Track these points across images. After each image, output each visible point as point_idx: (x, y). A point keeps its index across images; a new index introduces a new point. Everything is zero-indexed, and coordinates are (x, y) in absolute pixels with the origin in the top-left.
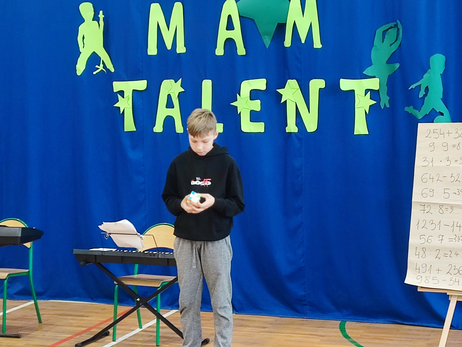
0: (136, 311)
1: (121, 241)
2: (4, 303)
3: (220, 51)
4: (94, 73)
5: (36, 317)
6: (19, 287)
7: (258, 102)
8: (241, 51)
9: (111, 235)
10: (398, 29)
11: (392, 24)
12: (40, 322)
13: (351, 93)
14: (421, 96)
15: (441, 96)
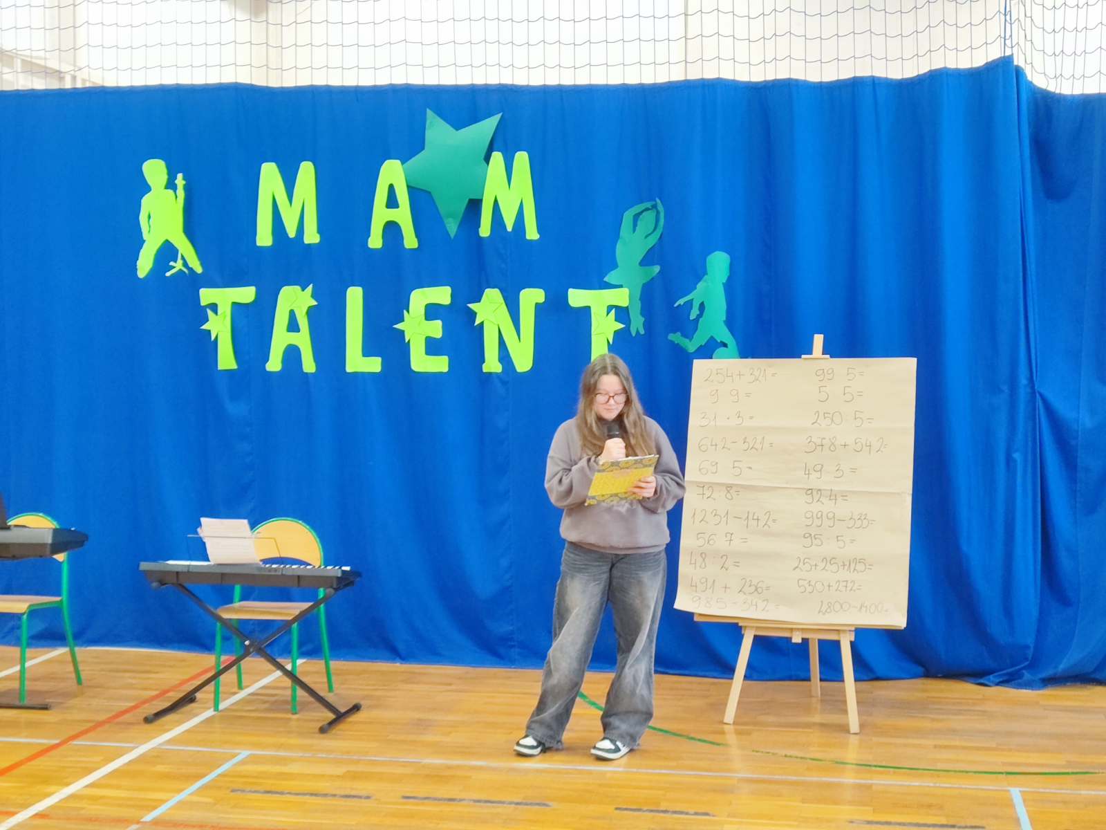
2: (23, 654)
3: (375, 241)
4: (168, 274)
7: (438, 324)
8: (410, 241)
10: (658, 212)
11: (648, 205)
12: (80, 682)
13: (586, 311)
14: (692, 316)
15: (724, 318)
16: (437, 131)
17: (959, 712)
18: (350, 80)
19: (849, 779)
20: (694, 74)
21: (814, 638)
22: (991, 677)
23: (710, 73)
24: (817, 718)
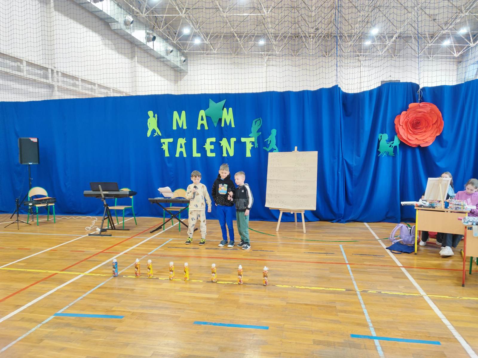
0: (171, 220)
1: (166, 195)
2: (123, 218)
3: (199, 128)
4: (154, 136)
5: (135, 223)
6: (128, 213)
7: (213, 146)
8: (206, 128)
9: (162, 193)
10: (260, 121)
11: (258, 119)
12: (136, 224)
13: (245, 143)
14: (268, 143)
15: (275, 144)
16: (212, 103)
17: (327, 228)
18: (193, 93)
19: (304, 243)
20: (268, 90)
21: (296, 213)
22: (334, 221)
23: (272, 90)
24: (297, 230)
